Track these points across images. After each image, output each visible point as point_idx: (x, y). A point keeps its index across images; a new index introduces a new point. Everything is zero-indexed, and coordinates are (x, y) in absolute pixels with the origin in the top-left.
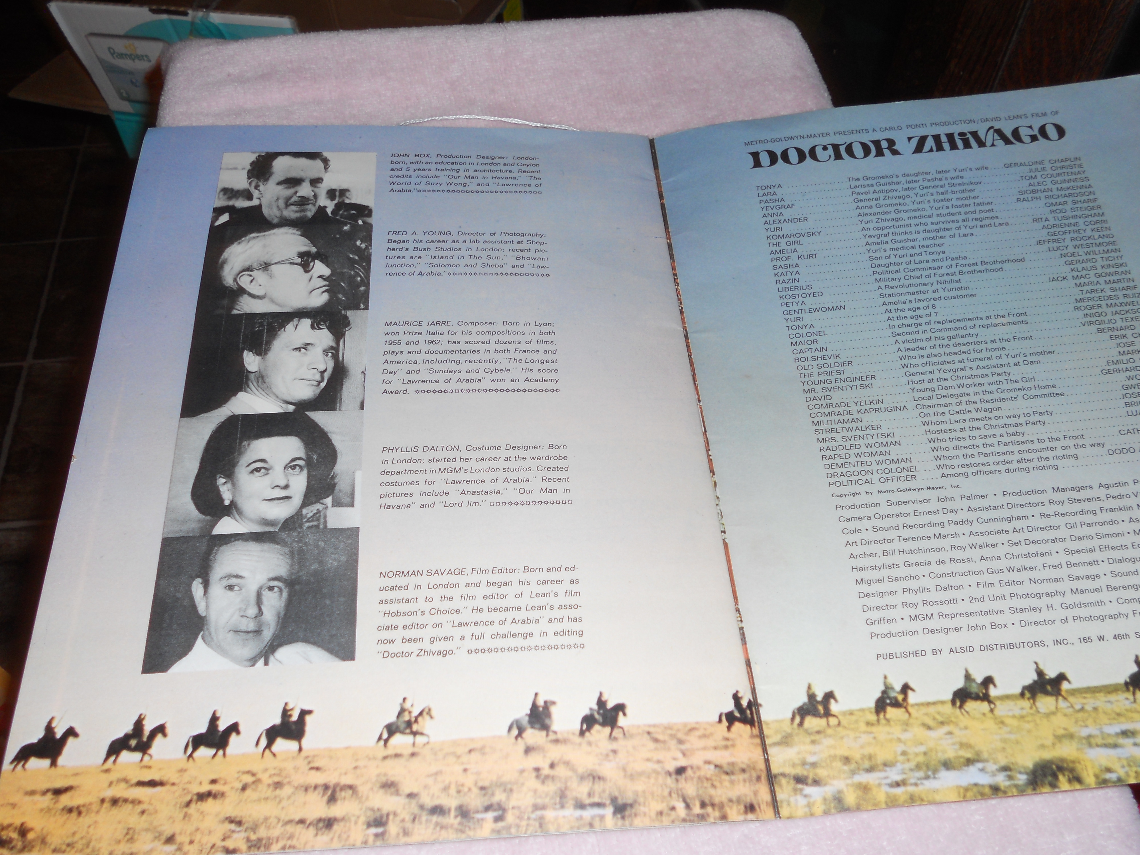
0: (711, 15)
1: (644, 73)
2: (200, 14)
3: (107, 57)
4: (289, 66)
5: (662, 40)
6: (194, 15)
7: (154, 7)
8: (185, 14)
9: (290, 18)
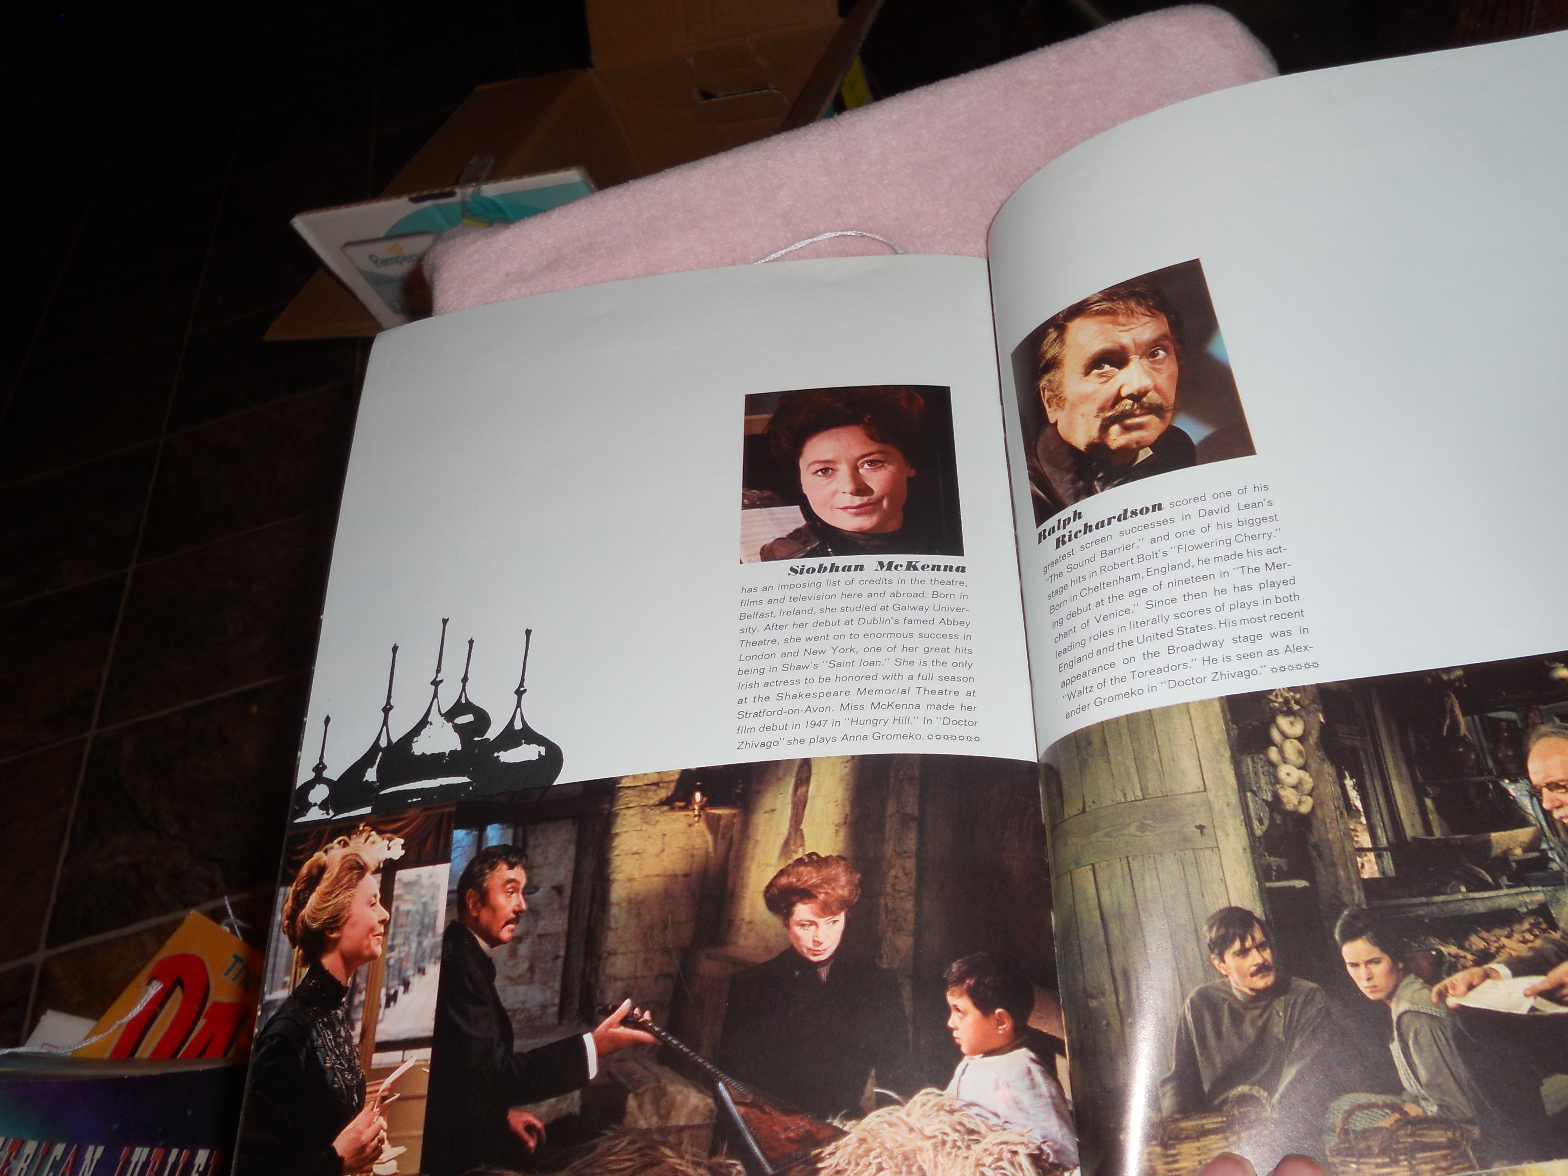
0: (1109, 33)
1: (1034, 138)
2: (470, 190)
3: (370, 267)
4: (577, 244)
5: (1050, 87)
6: (463, 193)
7: (414, 195)
8: (452, 194)
9: (578, 169)
